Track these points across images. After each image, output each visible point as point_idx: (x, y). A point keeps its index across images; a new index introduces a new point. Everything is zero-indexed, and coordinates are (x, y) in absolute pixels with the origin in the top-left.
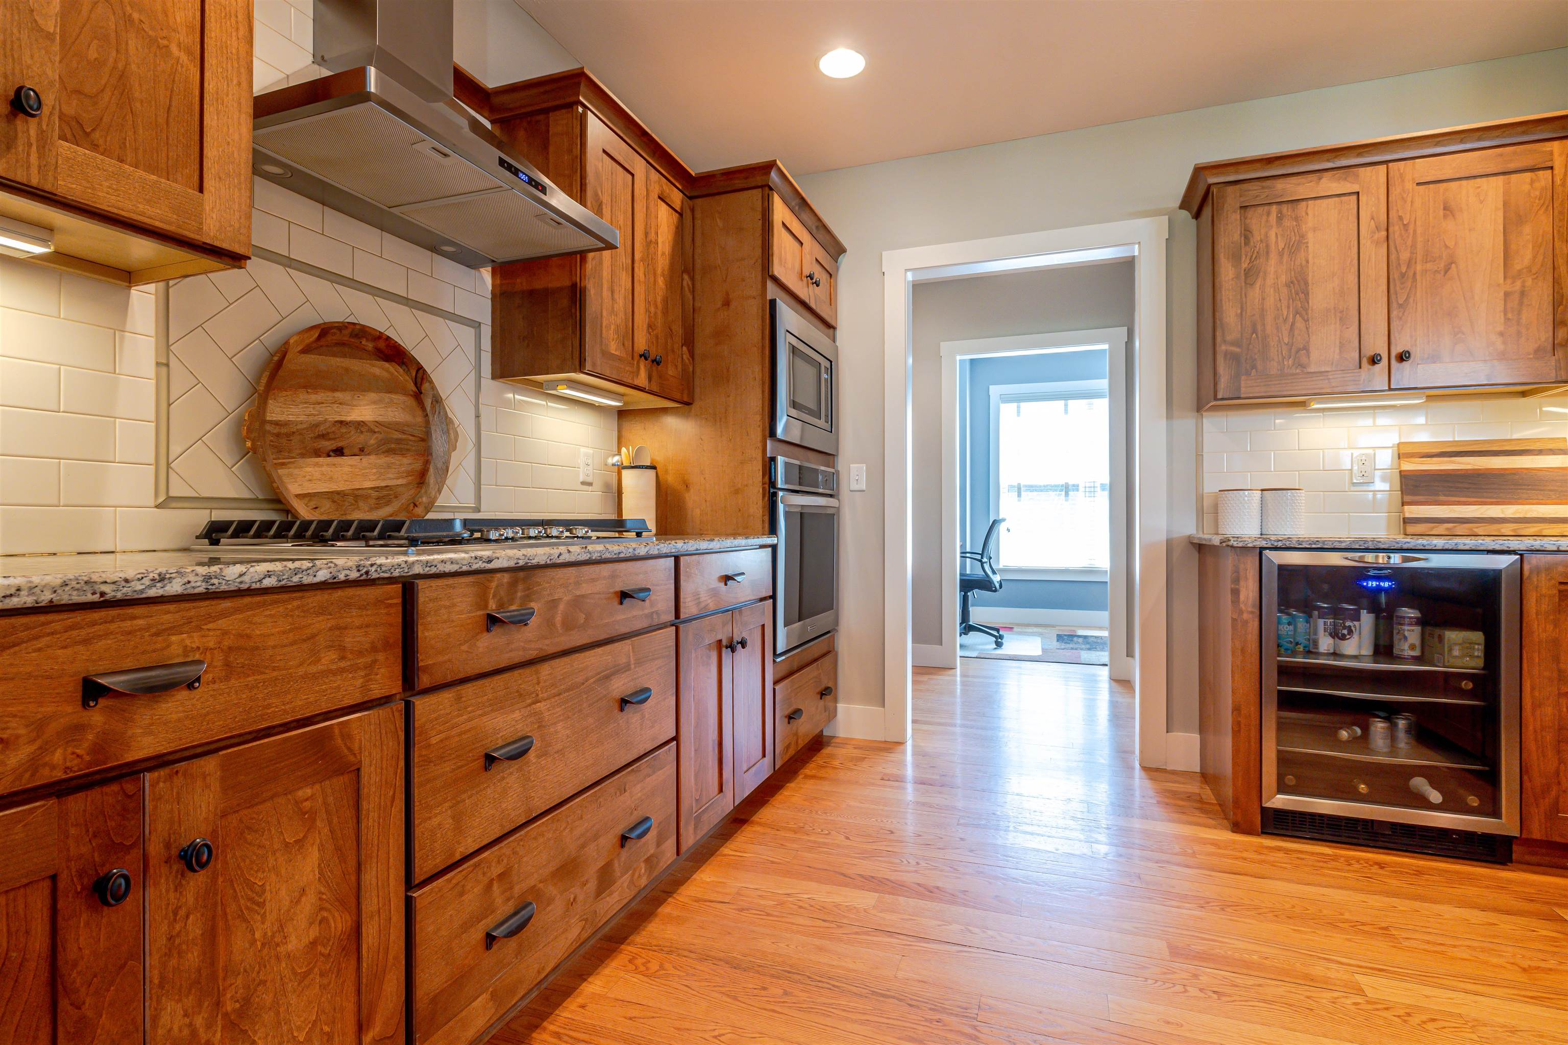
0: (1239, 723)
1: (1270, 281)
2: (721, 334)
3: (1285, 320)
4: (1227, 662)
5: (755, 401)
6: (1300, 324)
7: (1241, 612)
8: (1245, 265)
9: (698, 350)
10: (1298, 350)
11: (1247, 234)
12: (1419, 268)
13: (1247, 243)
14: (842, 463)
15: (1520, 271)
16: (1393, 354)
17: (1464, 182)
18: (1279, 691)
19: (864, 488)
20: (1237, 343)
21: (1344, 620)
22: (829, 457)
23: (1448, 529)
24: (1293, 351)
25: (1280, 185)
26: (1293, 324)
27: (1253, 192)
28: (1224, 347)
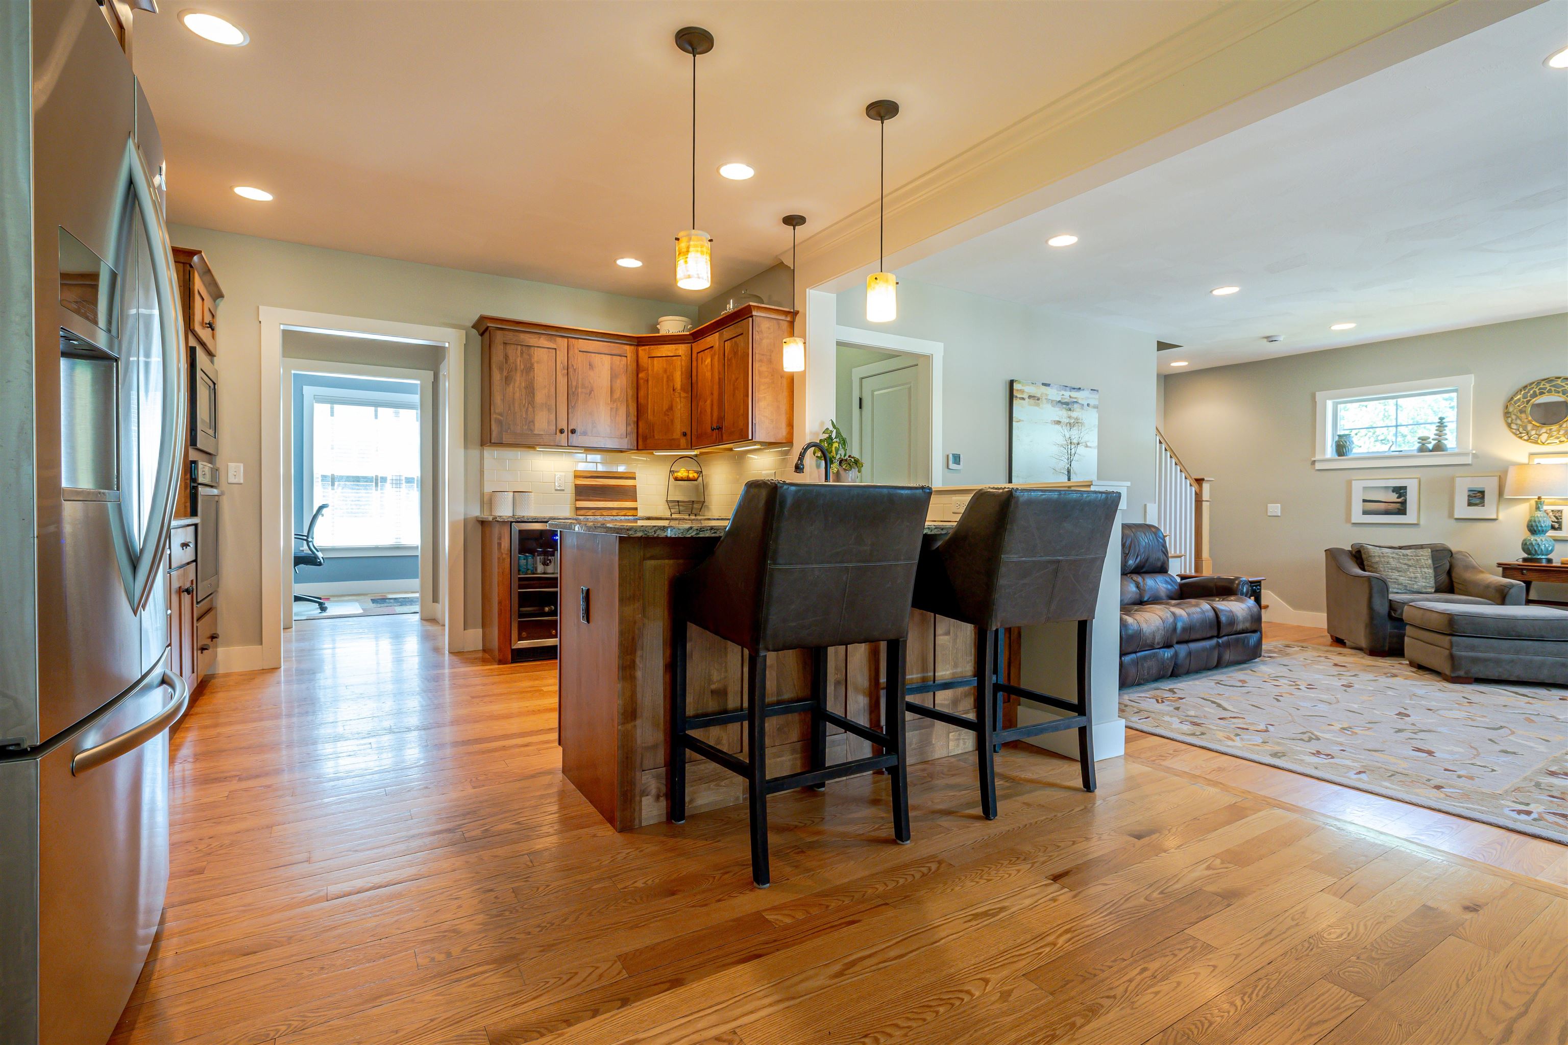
0: (501, 609)
1: (517, 384)
3: (524, 406)
4: (495, 579)
6: (530, 409)
7: (502, 554)
8: (505, 374)
10: (529, 423)
11: (506, 357)
12: (580, 390)
13: (506, 362)
14: (221, 462)
15: (616, 399)
16: (569, 430)
17: (597, 355)
18: (519, 592)
19: (242, 481)
20: (501, 414)
21: (548, 556)
22: (214, 457)
23: (593, 513)
24: (528, 422)
25: (522, 336)
26: (527, 409)
27: (510, 335)
28: (495, 416)
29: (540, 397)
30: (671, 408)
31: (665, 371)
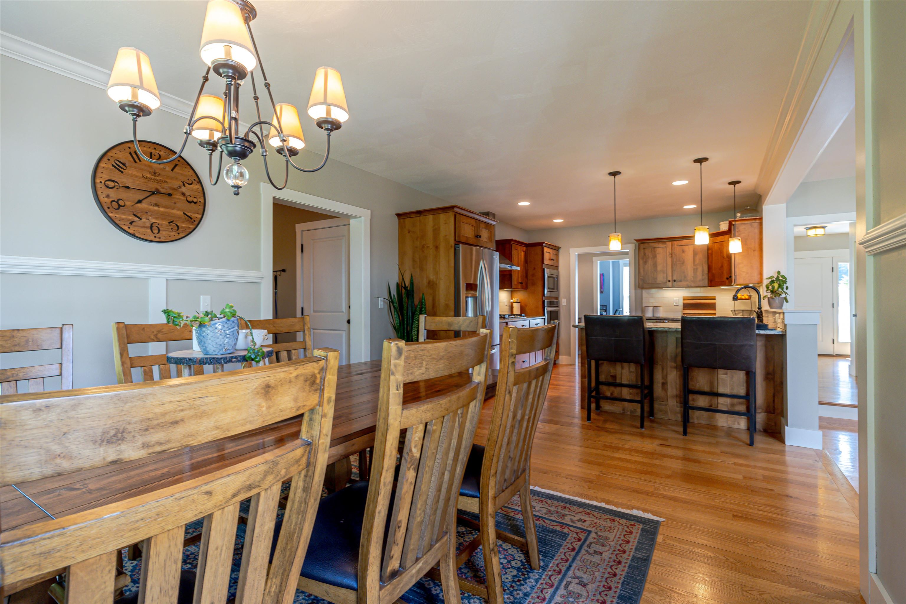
1: (650, 264)
2: (533, 275)
3: (652, 272)
5: (540, 289)
6: (655, 273)
8: (645, 260)
9: (529, 278)
10: (656, 279)
11: (645, 254)
12: (678, 263)
13: (645, 256)
14: (560, 299)
15: (696, 264)
16: (673, 280)
17: (686, 246)
19: (566, 304)
20: (643, 276)
22: (557, 298)
25: (651, 244)
27: (646, 245)
28: (640, 277)
29: (659, 268)
30: (722, 267)
31: (719, 249)
